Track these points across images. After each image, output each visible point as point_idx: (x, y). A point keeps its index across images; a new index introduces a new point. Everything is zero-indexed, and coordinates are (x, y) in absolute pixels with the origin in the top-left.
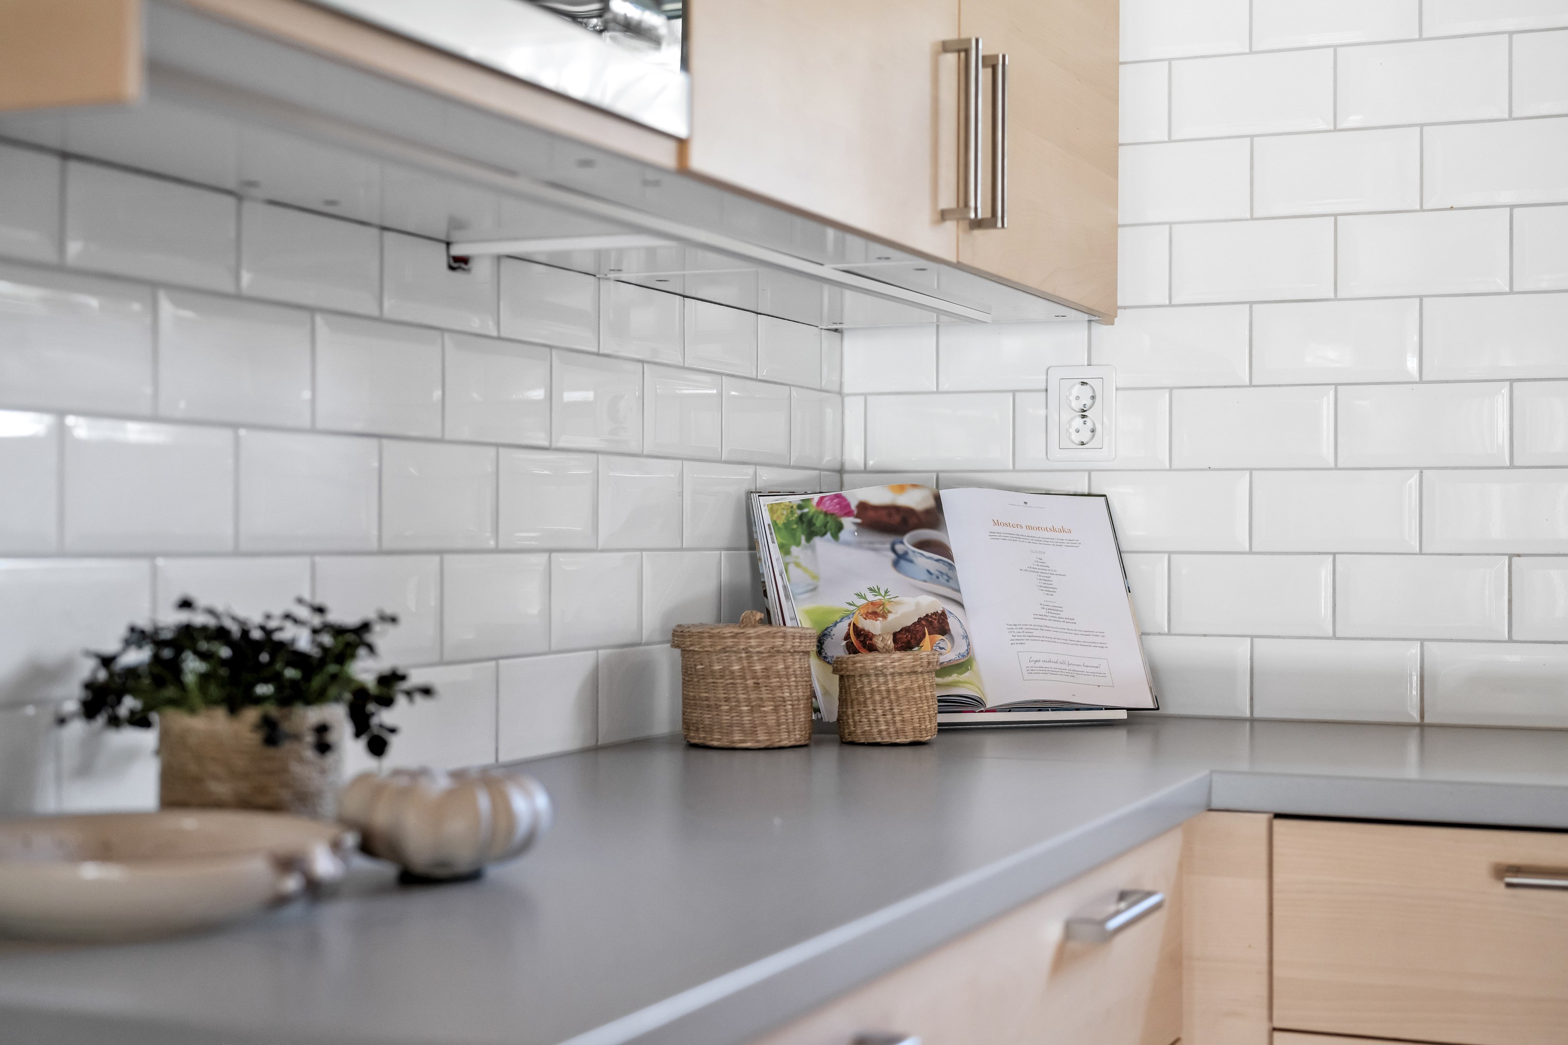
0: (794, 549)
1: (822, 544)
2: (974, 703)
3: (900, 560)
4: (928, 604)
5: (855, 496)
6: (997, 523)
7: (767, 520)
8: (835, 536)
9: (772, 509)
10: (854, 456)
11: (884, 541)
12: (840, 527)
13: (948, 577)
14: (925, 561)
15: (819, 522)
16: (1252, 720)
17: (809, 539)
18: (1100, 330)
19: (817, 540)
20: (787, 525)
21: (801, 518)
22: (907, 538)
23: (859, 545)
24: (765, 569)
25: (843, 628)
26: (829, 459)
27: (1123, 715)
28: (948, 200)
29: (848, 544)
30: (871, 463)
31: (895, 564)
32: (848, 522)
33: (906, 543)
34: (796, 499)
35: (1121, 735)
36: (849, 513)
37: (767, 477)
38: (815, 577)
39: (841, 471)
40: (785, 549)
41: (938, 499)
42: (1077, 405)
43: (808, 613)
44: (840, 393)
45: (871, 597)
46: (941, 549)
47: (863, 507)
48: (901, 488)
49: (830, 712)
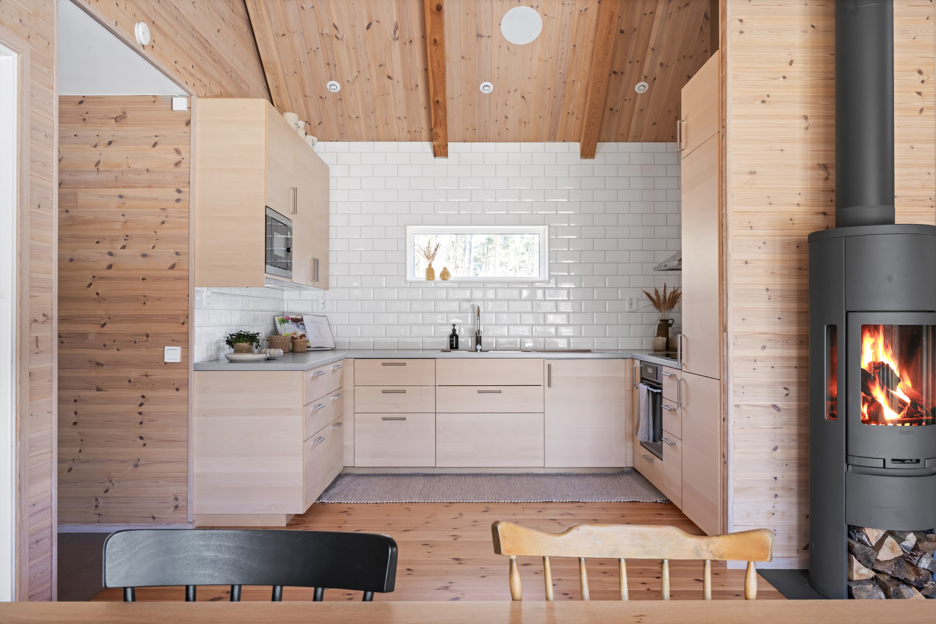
0: (282, 325)
1: (286, 324)
2: (310, 347)
3: (298, 326)
4: (302, 333)
5: (291, 317)
6: (311, 321)
7: (277, 320)
8: (288, 323)
9: (278, 319)
10: (285, 310)
11: (295, 324)
12: (288, 321)
13: (305, 329)
14: (301, 326)
15: (285, 321)
16: (349, 350)
17: (284, 323)
18: (326, 291)
19: (285, 323)
20: (280, 321)
21: (282, 320)
22: (299, 323)
23: (291, 324)
24: (278, 328)
25: (290, 336)
26: (281, 310)
27: (331, 349)
28: (312, 279)
29: (290, 324)
30: (288, 311)
31: (297, 327)
32: (290, 321)
33: (299, 324)
34: (282, 317)
35: (330, 351)
36: (290, 319)
37: (275, 314)
38: (285, 329)
39: (283, 312)
40: (280, 325)
41: (302, 317)
42: (322, 302)
43: (285, 334)
44: (283, 300)
45: (294, 332)
46: (303, 324)
47: (292, 319)
48: (297, 315)
49: (291, 348)
